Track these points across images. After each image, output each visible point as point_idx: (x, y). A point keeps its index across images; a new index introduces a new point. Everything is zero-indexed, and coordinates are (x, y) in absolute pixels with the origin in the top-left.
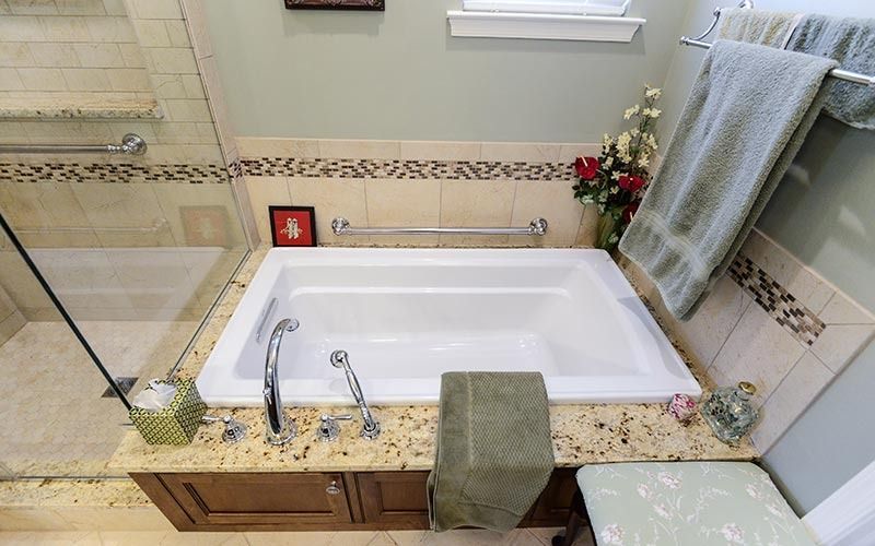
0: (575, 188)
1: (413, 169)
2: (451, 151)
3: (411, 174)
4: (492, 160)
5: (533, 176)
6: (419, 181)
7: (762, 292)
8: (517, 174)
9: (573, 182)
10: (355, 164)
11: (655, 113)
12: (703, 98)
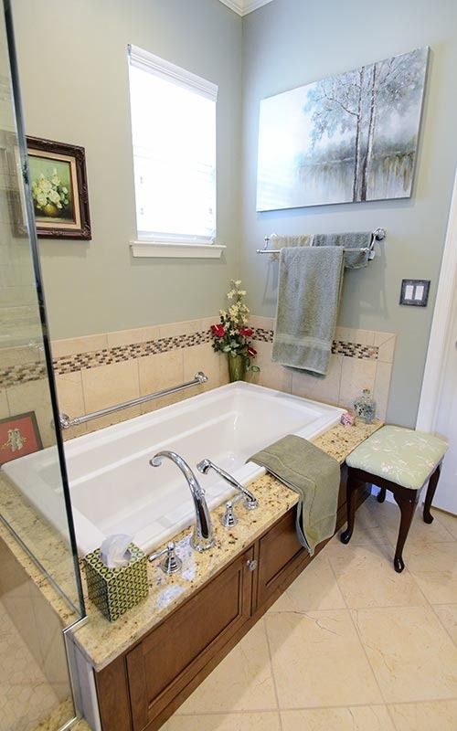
0: (213, 346)
1: (117, 354)
2: (142, 335)
3: (117, 359)
4: (167, 337)
5: (191, 343)
6: (123, 363)
7: (345, 350)
8: (182, 344)
9: (212, 342)
10: (72, 360)
11: (244, 293)
12: (287, 273)
